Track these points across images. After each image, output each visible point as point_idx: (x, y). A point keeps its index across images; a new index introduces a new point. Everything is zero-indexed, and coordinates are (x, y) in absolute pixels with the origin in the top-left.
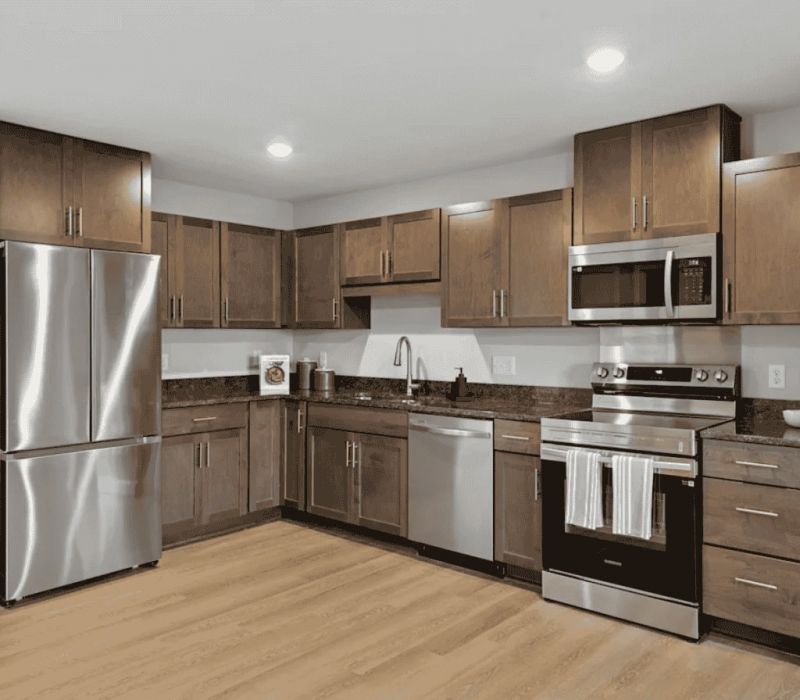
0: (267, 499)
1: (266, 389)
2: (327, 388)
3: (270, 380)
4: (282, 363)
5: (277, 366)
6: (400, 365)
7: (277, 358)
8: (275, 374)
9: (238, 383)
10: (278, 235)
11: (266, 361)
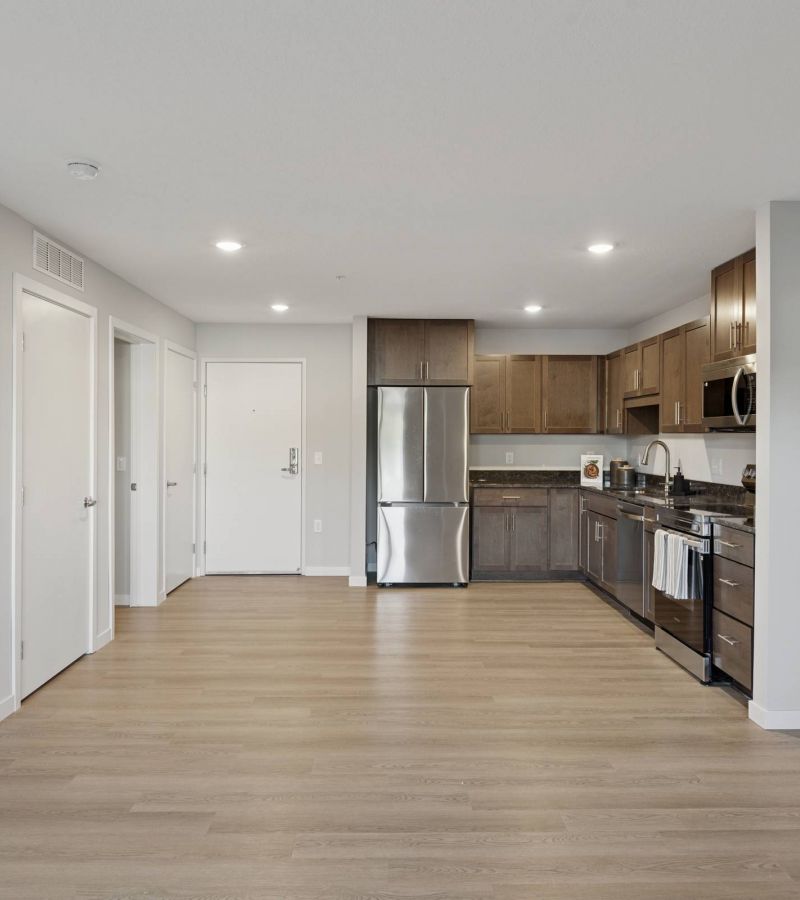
0: (567, 564)
1: (585, 482)
2: (626, 483)
3: (588, 475)
4: (597, 462)
5: (593, 464)
6: (646, 464)
7: (594, 457)
8: (592, 470)
9: (571, 476)
10: (595, 360)
11: (585, 459)
